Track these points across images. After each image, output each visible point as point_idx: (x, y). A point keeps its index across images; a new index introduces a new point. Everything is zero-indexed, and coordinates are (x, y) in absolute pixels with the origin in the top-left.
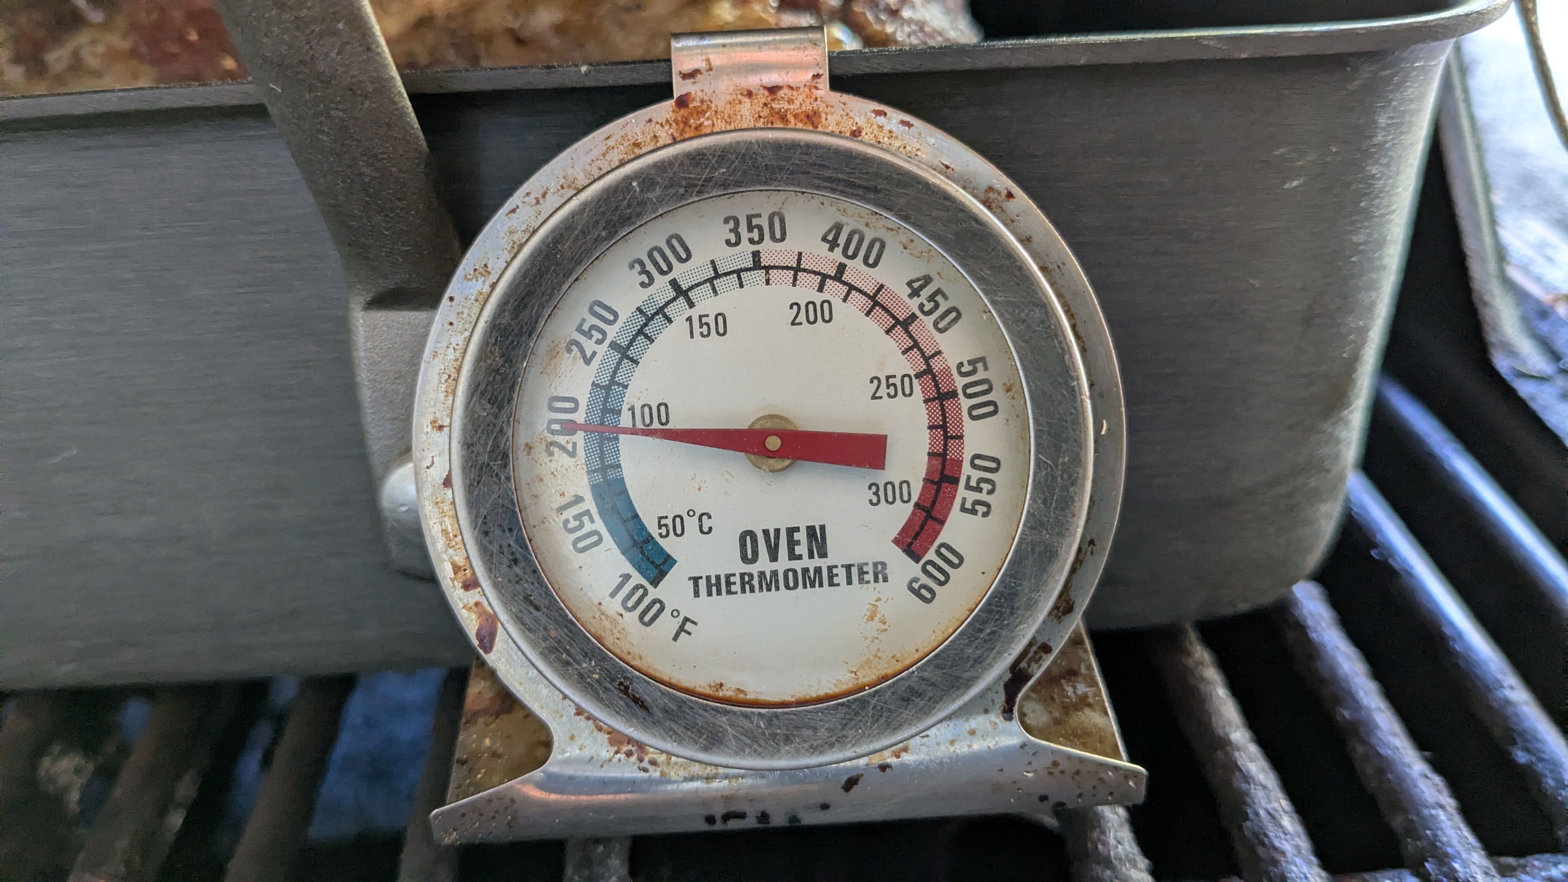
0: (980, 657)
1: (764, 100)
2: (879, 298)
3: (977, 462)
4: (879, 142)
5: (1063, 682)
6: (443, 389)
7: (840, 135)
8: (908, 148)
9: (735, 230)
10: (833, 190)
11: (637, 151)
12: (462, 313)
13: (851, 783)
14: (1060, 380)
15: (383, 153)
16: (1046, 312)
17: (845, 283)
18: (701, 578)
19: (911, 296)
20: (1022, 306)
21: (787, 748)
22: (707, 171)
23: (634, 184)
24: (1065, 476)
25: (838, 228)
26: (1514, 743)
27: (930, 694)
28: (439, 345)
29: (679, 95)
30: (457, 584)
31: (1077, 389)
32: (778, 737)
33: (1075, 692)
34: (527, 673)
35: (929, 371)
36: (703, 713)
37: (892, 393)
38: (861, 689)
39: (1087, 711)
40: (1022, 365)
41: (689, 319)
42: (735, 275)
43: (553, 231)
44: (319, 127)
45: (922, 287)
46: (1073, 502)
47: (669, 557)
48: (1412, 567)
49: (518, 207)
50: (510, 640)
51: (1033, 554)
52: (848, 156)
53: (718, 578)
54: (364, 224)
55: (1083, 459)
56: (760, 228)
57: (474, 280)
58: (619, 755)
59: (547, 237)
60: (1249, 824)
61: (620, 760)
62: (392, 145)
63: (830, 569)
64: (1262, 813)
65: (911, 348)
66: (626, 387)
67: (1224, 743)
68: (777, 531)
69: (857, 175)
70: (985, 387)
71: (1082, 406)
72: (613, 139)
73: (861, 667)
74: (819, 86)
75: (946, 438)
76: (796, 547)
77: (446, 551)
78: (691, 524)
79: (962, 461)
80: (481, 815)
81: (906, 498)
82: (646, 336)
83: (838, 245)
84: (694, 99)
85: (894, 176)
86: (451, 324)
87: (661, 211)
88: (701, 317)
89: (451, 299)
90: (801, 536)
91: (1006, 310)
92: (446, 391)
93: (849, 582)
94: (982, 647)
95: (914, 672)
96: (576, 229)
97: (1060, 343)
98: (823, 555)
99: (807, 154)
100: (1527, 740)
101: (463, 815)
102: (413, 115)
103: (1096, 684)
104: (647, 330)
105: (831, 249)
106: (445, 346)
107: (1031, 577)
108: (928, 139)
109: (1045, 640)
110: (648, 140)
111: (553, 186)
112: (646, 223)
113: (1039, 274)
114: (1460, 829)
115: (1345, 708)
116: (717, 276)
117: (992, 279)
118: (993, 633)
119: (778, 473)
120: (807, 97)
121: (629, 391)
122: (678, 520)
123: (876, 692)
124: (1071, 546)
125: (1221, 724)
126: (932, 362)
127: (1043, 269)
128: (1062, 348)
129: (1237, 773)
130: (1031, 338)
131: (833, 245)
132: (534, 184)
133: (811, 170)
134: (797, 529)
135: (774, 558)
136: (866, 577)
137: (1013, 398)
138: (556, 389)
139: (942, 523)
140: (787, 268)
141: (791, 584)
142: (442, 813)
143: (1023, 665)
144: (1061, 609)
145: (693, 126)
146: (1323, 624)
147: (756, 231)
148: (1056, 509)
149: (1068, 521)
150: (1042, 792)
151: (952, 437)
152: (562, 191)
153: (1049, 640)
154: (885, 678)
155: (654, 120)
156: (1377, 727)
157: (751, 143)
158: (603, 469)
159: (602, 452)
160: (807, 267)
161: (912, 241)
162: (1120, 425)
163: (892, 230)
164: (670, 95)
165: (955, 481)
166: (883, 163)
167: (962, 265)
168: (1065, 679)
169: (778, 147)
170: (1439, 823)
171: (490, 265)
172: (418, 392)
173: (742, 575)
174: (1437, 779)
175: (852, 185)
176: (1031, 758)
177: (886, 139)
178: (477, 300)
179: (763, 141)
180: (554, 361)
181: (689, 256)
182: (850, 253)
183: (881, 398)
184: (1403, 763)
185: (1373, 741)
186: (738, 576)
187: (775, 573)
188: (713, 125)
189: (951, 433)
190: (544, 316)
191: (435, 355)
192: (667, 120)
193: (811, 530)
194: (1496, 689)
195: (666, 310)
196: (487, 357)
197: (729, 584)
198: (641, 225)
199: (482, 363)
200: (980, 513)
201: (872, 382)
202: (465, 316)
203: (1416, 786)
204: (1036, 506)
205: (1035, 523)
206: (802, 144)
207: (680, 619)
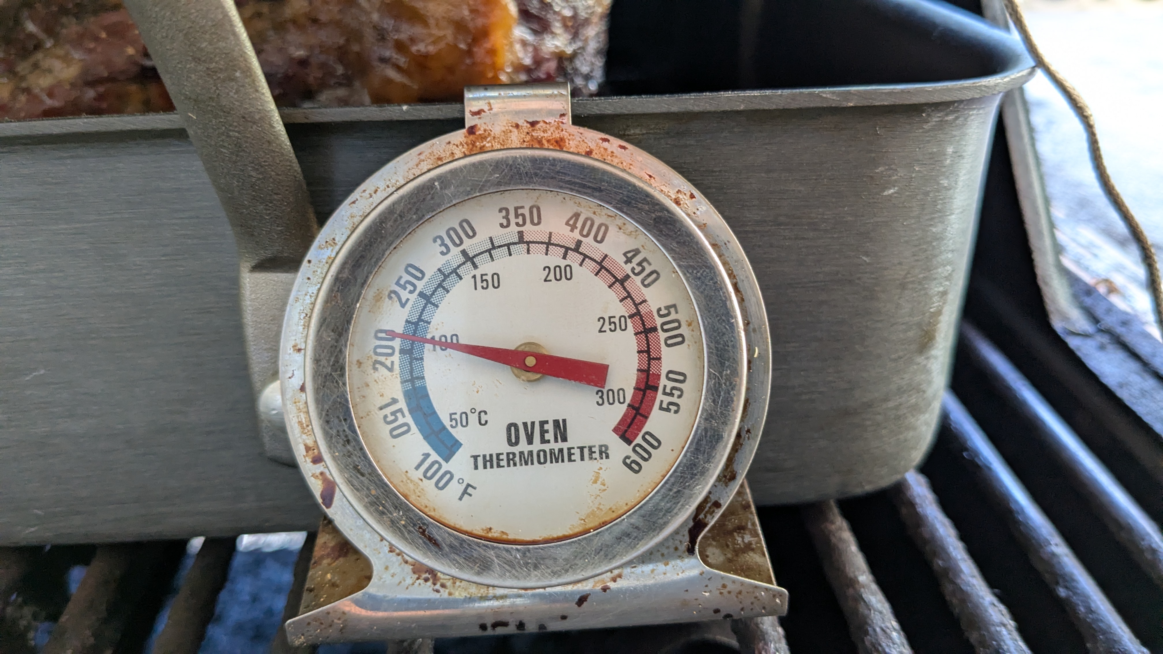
0: (669, 509)
1: (526, 130)
2: (604, 264)
3: (671, 376)
4: (605, 159)
5: (735, 534)
6: (302, 324)
7: (578, 154)
8: (625, 164)
9: (507, 217)
10: (572, 190)
11: (440, 163)
12: (317, 271)
13: (582, 600)
14: (724, 318)
15: (264, 162)
16: (714, 273)
17: (581, 254)
18: (479, 456)
19: (626, 263)
20: (699, 269)
21: (536, 573)
22: (486, 175)
23: (436, 184)
24: (728, 383)
25: (577, 216)
26: (1057, 583)
27: (635, 534)
28: (300, 293)
29: (469, 126)
30: (309, 460)
31: (735, 324)
32: (530, 565)
33: (743, 541)
34: (356, 522)
35: (638, 313)
36: (478, 548)
37: (613, 328)
38: (587, 531)
39: (751, 554)
40: (699, 308)
41: (474, 277)
42: (506, 247)
43: (380, 215)
44: (221, 143)
45: (634, 256)
46: (733, 401)
47: (457, 441)
48: (991, 464)
49: (357, 200)
50: (345, 499)
51: (706, 437)
52: (582, 167)
53: (491, 456)
54: (251, 211)
55: (739, 372)
56: (523, 215)
57: (326, 249)
58: (419, 580)
59: (376, 219)
60: (869, 637)
61: (420, 584)
62: (271, 156)
63: (569, 449)
64: (878, 629)
65: (626, 298)
66: (429, 323)
67: (853, 583)
68: (533, 423)
69: (588, 179)
70: (676, 324)
71: (739, 336)
72: (424, 155)
73: (588, 516)
74: (564, 121)
75: (650, 359)
76: (546, 434)
77: (301, 436)
78: (473, 418)
79: (660, 375)
80: (322, 624)
81: (622, 400)
82: (444, 288)
83: (577, 228)
84: (479, 129)
85: (613, 181)
86: (309, 279)
87: (454, 202)
88: (482, 275)
89: (309, 262)
90: (550, 427)
91: (688, 272)
92: (304, 325)
93: (582, 459)
94: (671, 501)
95: (624, 519)
96: (396, 213)
97: (724, 293)
98: (564, 439)
99: (553, 165)
100: (1067, 581)
101: (309, 624)
102: (286, 136)
103: (757, 535)
104: (445, 284)
105: (572, 231)
106: (304, 293)
107: (704, 453)
108: (638, 157)
109: (716, 499)
110: (448, 156)
111: (382, 185)
112: (444, 210)
113: (709, 247)
114: (1016, 640)
115: (939, 559)
116: (494, 248)
117: (678, 250)
118: (679, 491)
119: (535, 383)
120: (556, 128)
121: (431, 326)
122: (464, 416)
123: (598, 533)
124: (731, 431)
125: (852, 570)
126: (640, 307)
127: (714, 245)
128: (725, 297)
129: (862, 603)
130: (704, 290)
131: (573, 228)
132: (369, 184)
133: (557, 176)
134: (547, 422)
135: (530, 441)
136: (594, 455)
137: (693, 330)
138: (379, 322)
139: (646, 418)
140: (542, 243)
141: (542, 460)
142: (294, 622)
143: (702, 516)
144: (728, 477)
145: (479, 147)
146: (927, 502)
147: (521, 218)
148: (721, 406)
149: (729, 415)
150: (715, 607)
151: (654, 359)
152: (387, 189)
153: (719, 498)
154: (605, 523)
155: (452, 142)
156: (961, 571)
157: (516, 157)
158: (412, 380)
159: (412, 368)
160: (555, 242)
161: (624, 224)
162: (767, 350)
163: (611, 216)
164: (463, 126)
165: (656, 389)
166: (605, 172)
167: (658, 240)
168: (736, 532)
169: (534, 160)
170: (1002, 636)
171: (337, 239)
172: (284, 325)
173: (508, 454)
174: (1002, 607)
175: (584, 186)
176: (707, 582)
177: (609, 157)
178: (327, 263)
179: (524, 156)
180: (378, 303)
181: (475, 234)
182: (585, 233)
183: (605, 331)
184: (978, 596)
185: (959, 581)
186: (505, 455)
187: (531, 453)
188: (492, 146)
189: (653, 355)
190: (372, 272)
191: (297, 300)
192: (461, 143)
193: (556, 423)
194: (1046, 546)
195: (458, 271)
196: (331, 301)
197: (498, 459)
198: (441, 212)
199: (329, 304)
200: (672, 411)
201: (599, 320)
202: (318, 273)
203: (986, 611)
204: (708, 404)
205: (709, 417)
206: (551, 159)
207: (464, 485)
